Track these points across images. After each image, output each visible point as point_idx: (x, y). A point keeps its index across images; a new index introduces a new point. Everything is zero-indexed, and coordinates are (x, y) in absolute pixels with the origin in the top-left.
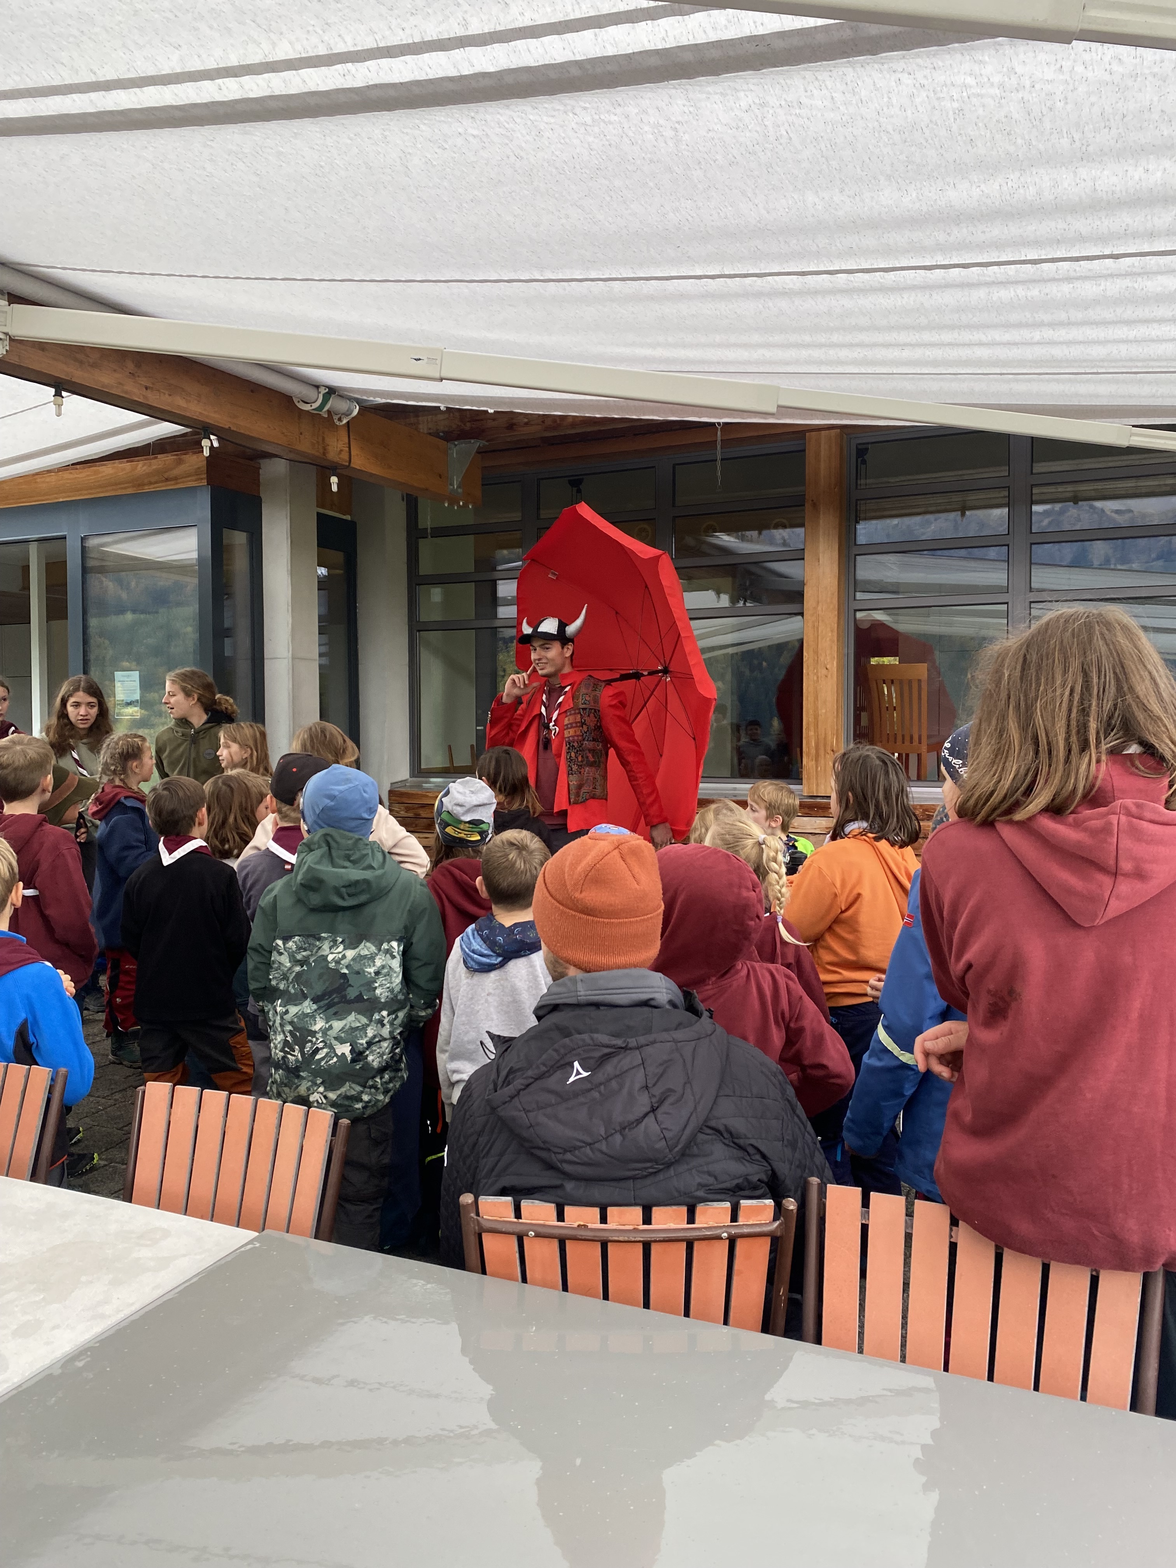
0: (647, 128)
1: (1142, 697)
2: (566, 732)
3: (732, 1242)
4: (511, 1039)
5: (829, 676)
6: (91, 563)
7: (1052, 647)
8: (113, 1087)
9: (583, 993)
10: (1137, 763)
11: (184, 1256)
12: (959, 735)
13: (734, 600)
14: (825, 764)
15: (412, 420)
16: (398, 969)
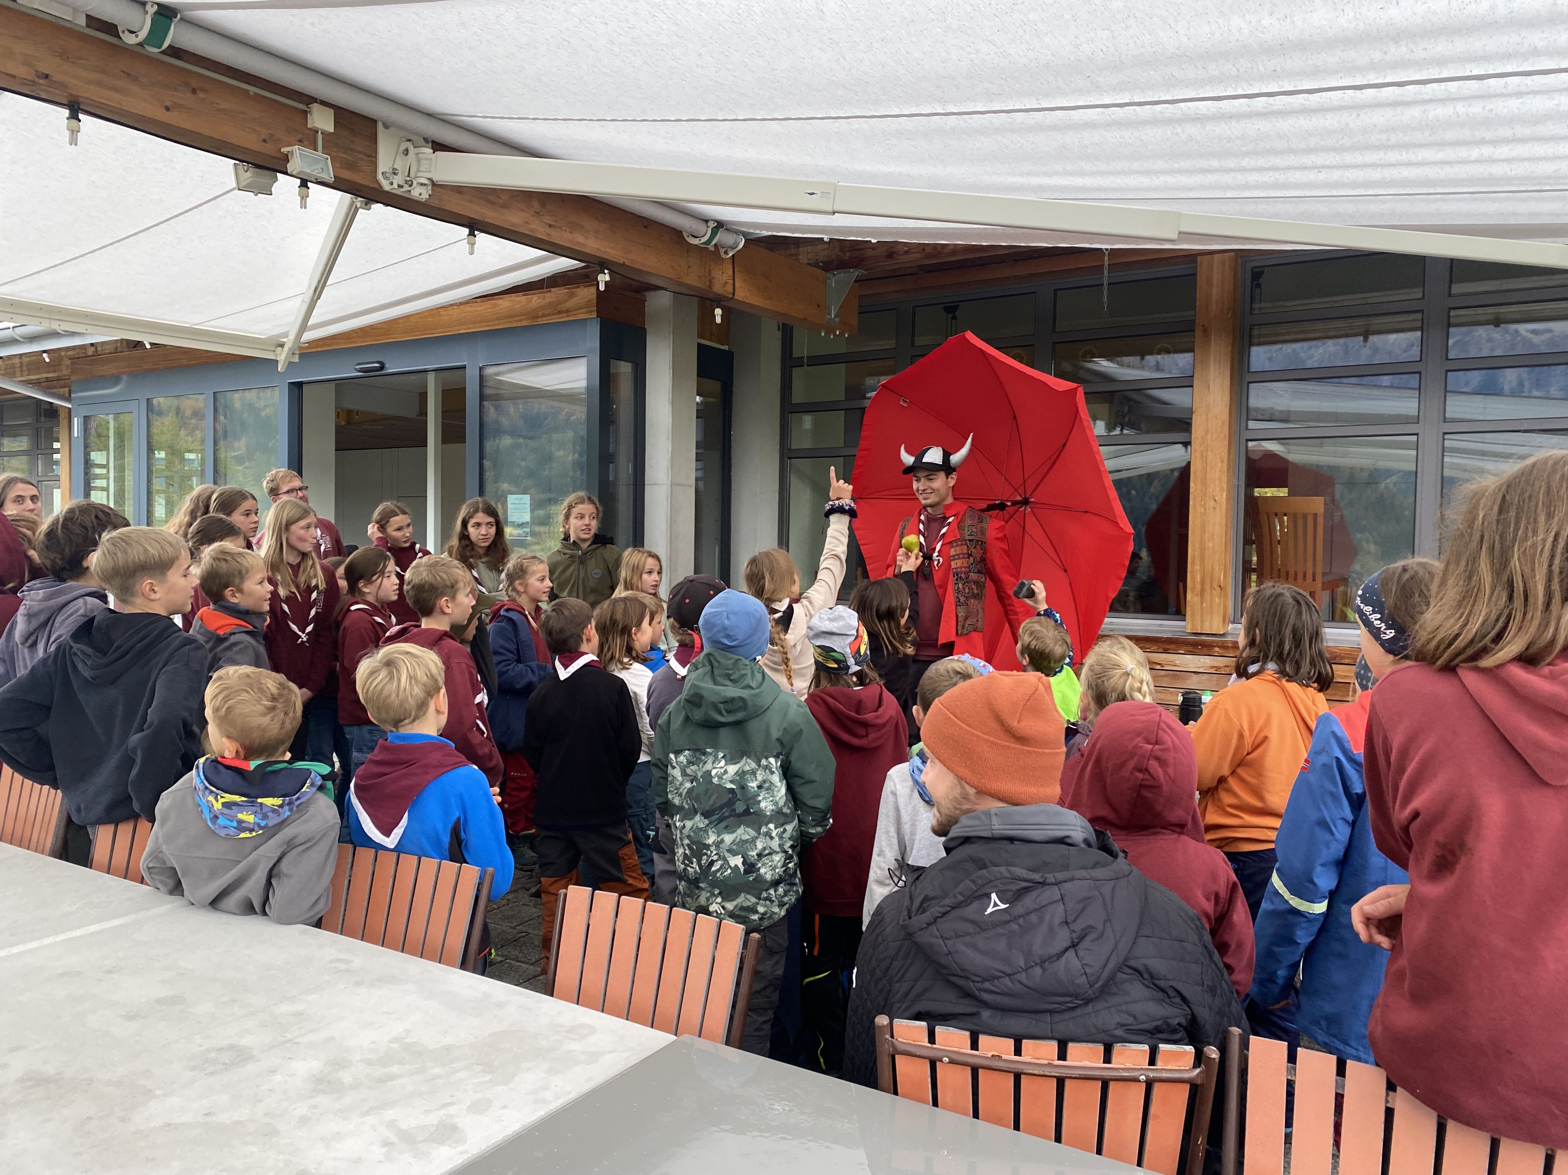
2: (952, 563)
3: (1149, 1085)
4: (922, 868)
5: (1218, 509)
6: (488, 391)
9: (998, 827)
11: (611, 1052)
13: (1110, 427)
14: (1211, 600)
15: (794, 251)
16: (779, 784)
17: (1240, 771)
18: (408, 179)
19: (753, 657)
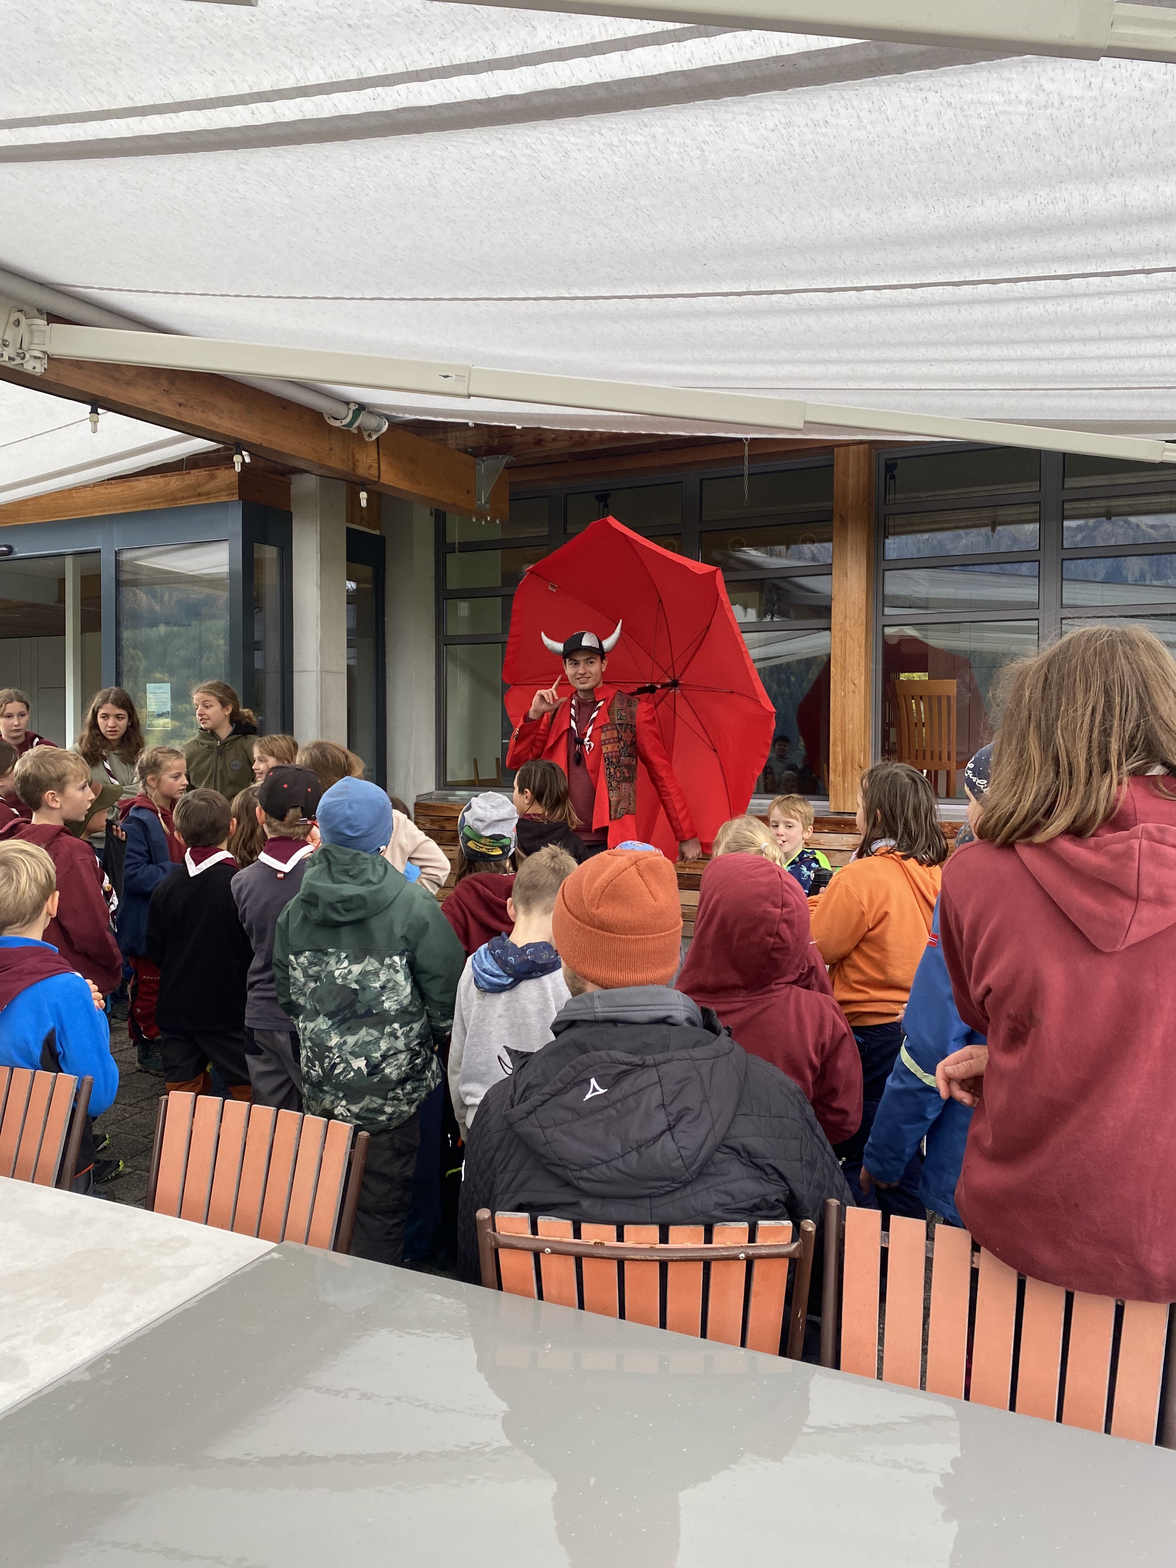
0: (672, 148)
1: (1165, 718)
2: (603, 747)
3: (750, 1263)
4: (528, 1055)
5: (857, 692)
6: (124, 577)
7: (1073, 667)
8: (139, 1094)
9: (601, 1010)
10: (1161, 785)
11: (203, 1265)
12: (981, 755)
13: (761, 615)
15: (441, 436)
16: (404, 983)
17: (864, 947)
18: (21, 351)
19: (377, 847)
